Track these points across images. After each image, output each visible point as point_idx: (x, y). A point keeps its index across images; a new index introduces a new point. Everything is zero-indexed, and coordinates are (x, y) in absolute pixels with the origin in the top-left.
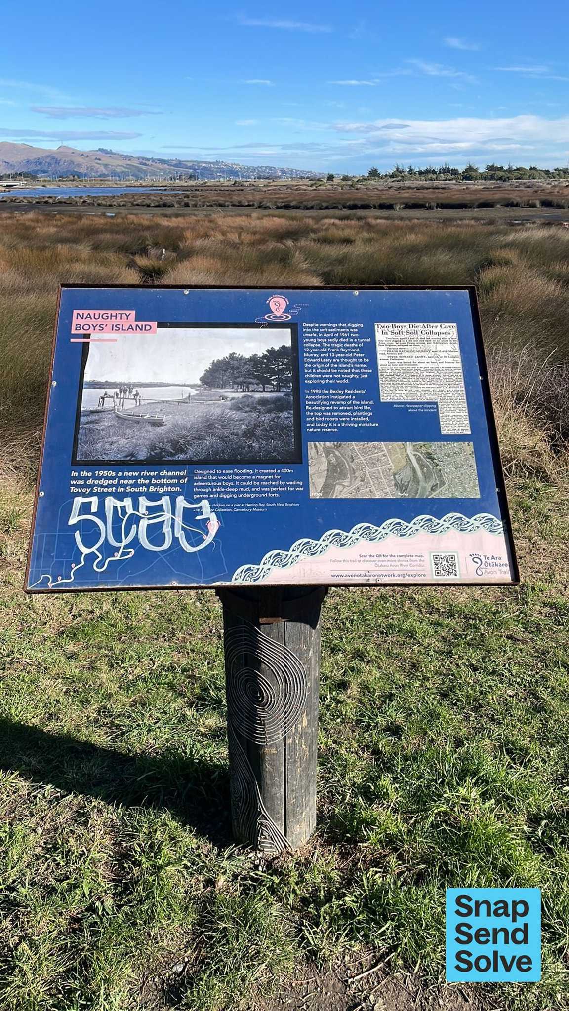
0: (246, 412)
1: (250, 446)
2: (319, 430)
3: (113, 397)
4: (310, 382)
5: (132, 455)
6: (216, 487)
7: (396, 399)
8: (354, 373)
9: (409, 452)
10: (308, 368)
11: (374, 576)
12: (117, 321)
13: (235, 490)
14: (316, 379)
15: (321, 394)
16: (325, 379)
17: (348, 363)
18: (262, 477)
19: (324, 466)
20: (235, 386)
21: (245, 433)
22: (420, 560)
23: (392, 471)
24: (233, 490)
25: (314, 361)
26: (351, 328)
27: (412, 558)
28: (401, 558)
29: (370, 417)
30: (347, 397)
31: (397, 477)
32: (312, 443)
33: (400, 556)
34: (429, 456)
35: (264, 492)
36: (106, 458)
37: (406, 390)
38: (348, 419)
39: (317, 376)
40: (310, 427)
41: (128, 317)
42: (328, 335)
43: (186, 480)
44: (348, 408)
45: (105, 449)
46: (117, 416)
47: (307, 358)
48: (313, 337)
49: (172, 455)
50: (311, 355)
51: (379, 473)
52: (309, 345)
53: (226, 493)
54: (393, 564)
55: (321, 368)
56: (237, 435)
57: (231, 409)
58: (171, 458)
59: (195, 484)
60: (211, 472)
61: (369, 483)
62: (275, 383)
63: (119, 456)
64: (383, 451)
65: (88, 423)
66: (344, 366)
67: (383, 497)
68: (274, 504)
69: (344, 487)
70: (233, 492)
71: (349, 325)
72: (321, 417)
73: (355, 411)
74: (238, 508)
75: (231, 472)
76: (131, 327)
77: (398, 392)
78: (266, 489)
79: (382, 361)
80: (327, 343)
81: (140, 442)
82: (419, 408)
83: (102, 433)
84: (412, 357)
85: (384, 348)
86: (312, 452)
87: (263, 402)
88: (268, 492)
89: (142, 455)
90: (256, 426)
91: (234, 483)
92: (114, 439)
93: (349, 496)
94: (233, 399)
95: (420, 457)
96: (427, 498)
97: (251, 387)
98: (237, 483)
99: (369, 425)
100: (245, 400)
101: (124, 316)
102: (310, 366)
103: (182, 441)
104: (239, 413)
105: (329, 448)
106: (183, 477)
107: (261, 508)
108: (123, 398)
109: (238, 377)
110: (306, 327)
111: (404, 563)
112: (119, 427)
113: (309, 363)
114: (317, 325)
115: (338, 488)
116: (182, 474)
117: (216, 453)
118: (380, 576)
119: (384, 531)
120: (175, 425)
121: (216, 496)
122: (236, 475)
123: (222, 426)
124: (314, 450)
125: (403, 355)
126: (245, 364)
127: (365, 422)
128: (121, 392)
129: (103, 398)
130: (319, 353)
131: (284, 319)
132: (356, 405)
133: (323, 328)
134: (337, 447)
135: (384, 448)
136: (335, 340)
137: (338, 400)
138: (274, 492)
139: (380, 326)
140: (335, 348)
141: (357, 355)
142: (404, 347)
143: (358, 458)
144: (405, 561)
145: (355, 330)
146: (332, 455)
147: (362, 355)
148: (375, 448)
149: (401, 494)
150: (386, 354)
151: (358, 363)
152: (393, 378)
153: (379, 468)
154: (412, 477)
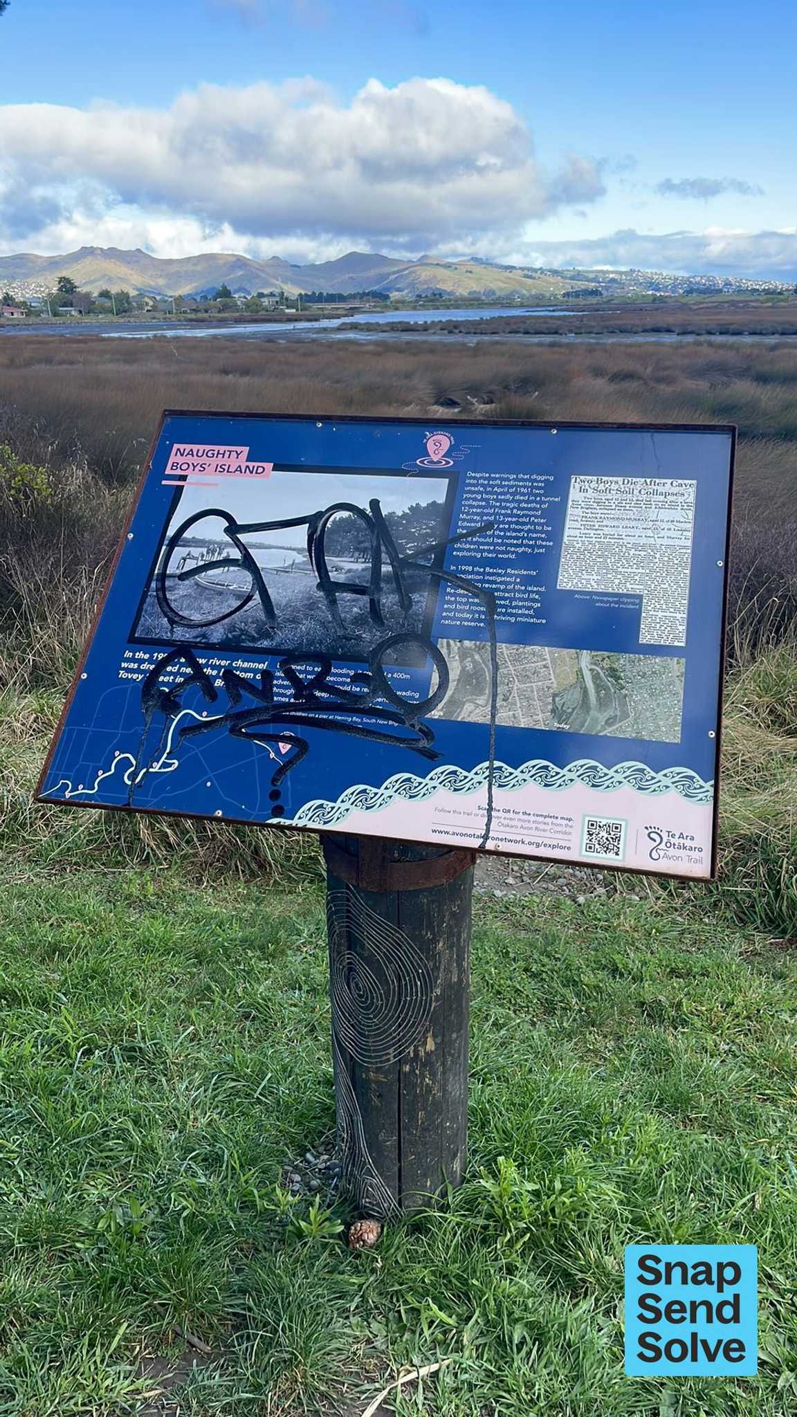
1: (359, 637)
2: (458, 623)
4: (460, 554)
5: (204, 636)
7: (580, 587)
8: (527, 546)
9: (583, 665)
11: (494, 839)
12: (226, 461)
14: (469, 550)
15: (471, 572)
16: (483, 551)
17: (520, 531)
19: (455, 673)
20: (357, 554)
21: (355, 618)
22: (566, 825)
23: (551, 691)
25: (471, 524)
26: (535, 480)
27: (555, 821)
28: (541, 819)
29: (535, 610)
30: (508, 579)
31: (557, 699)
32: (445, 640)
33: (537, 815)
34: (613, 673)
36: (172, 637)
37: (598, 574)
38: (504, 610)
39: (472, 547)
40: (447, 618)
41: (238, 455)
42: (499, 490)
44: (507, 595)
45: (172, 626)
47: (464, 520)
48: (478, 492)
49: (254, 640)
50: (469, 517)
51: (532, 691)
52: (470, 502)
54: (525, 825)
55: (480, 536)
56: (344, 620)
58: (251, 645)
59: (276, 682)
61: (514, 704)
62: (411, 553)
63: (188, 636)
64: (545, 659)
66: (514, 534)
67: (531, 726)
68: (373, 721)
69: (477, 706)
71: (534, 477)
72: (465, 604)
73: (515, 599)
76: (239, 469)
77: (585, 577)
79: (572, 530)
80: (497, 500)
82: (613, 602)
83: (174, 605)
84: (618, 527)
85: (578, 511)
87: (390, 578)
89: (217, 637)
92: (187, 613)
93: (481, 721)
95: (598, 673)
96: (596, 736)
100: (366, 573)
101: (233, 454)
103: (270, 623)
105: (467, 648)
106: (262, 672)
109: (362, 542)
110: (471, 478)
111: (542, 827)
112: (198, 597)
113: (462, 527)
114: (486, 475)
115: (468, 707)
116: (262, 665)
117: (311, 643)
118: (502, 840)
119: (521, 776)
123: (327, 606)
124: (445, 650)
125: (605, 523)
127: (527, 616)
130: (482, 514)
131: (442, 465)
132: (519, 591)
133: (495, 479)
134: (478, 649)
135: (547, 657)
136: (508, 496)
139: (578, 480)
140: (507, 508)
141: (536, 521)
142: (609, 512)
143: (506, 667)
144: (545, 823)
145: (540, 484)
146: (469, 659)
147: (542, 521)
148: (534, 655)
149: (558, 726)
150: (579, 520)
151: (535, 531)
152: (582, 556)
153: (533, 685)
154: (581, 702)
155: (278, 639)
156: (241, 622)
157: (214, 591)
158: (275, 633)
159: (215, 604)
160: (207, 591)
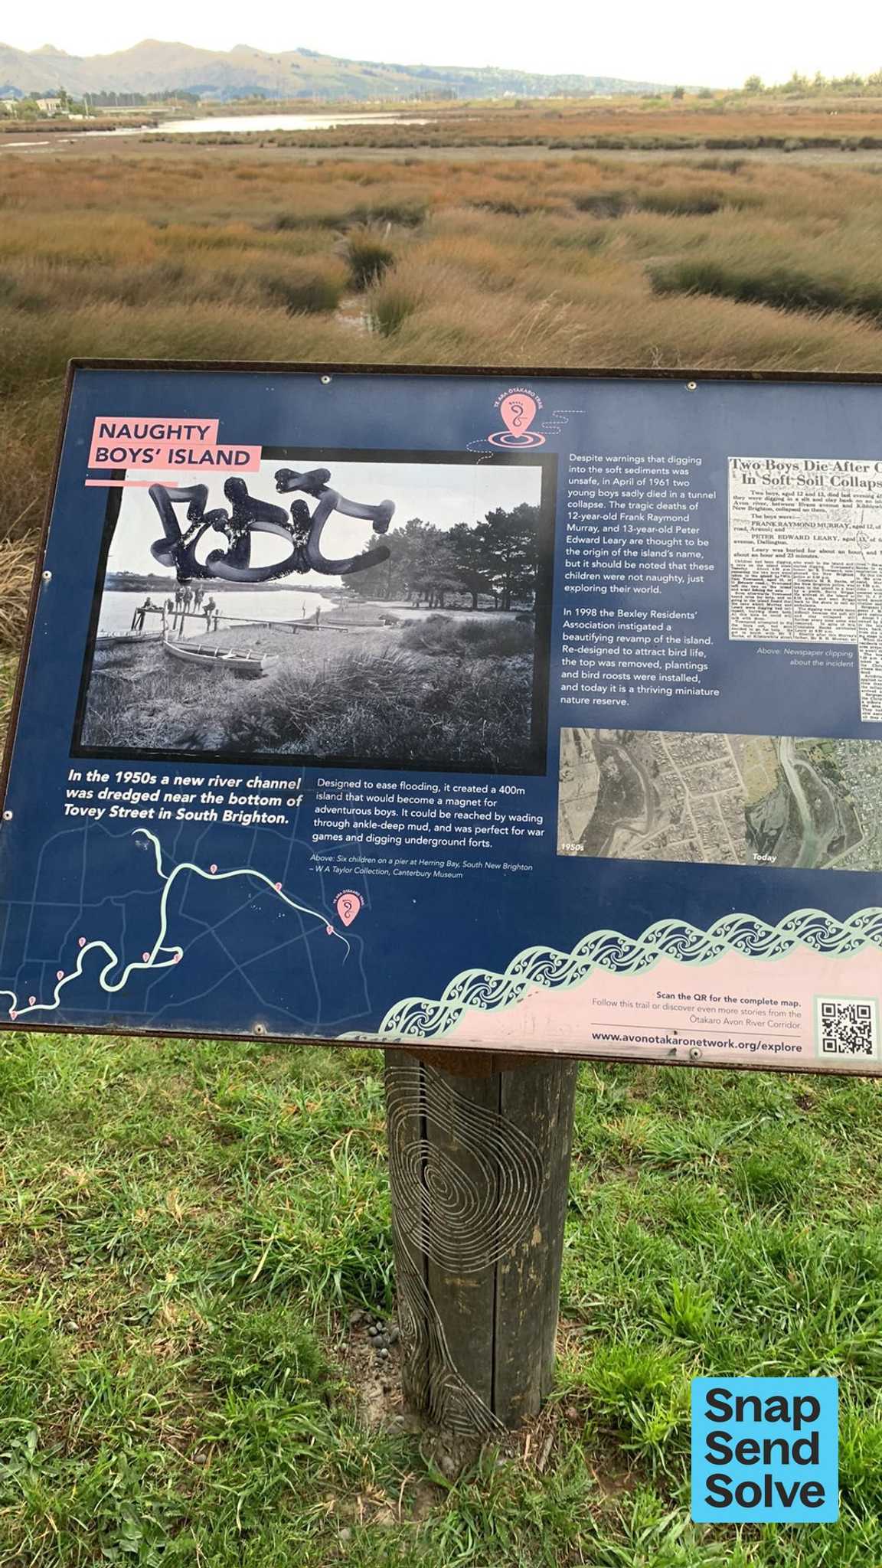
0: (434, 654)
1: (437, 731)
2: (587, 701)
3: (161, 610)
4: (576, 589)
5: (193, 739)
6: (361, 818)
7: (764, 636)
8: (674, 572)
9: (785, 762)
10: (573, 558)
11: (687, 1042)
12: (182, 443)
13: (400, 827)
14: (587, 583)
15: (598, 619)
16: (609, 583)
17: (662, 548)
18: (457, 802)
19: (592, 782)
20: (415, 595)
21: (428, 700)
22: (792, 1014)
23: (742, 803)
24: (395, 826)
25: (588, 541)
26: (674, 466)
27: (773, 1007)
28: (753, 1007)
29: (702, 675)
30: (654, 628)
31: (752, 816)
32: (570, 730)
33: (747, 1001)
34: (830, 771)
35: (460, 836)
36: (141, 744)
37: (787, 614)
38: (653, 678)
39: (592, 577)
40: (568, 694)
41: (203, 433)
42: (621, 483)
43: (299, 800)
44: (655, 653)
45: (138, 725)
46: (169, 654)
47: (574, 534)
48: (589, 487)
49: (275, 743)
50: (581, 529)
51: (713, 805)
52: (579, 504)
53: (379, 832)
54: (731, 1017)
55: (602, 559)
56: (411, 704)
57: (402, 646)
58: (271, 750)
59: (318, 810)
60: (351, 785)
61: (689, 827)
62: (499, 590)
63: (166, 740)
64: (726, 754)
65: (108, 665)
66: (653, 554)
67: (719, 860)
68: (479, 865)
69: (634, 833)
70: (394, 833)
71: (671, 460)
72: (594, 670)
73: (669, 659)
74: (404, 869)
75: (394, 786)
76: (207, 457)
77: (768, 619)
78: (465, 830)
79: (740, 547)
80: (620, 500)
81: (212, 711)
82: (816, 657)
83: (136, 689)
84: (807, 537)
85: (747, 514)
86: (567, 751)
87: (472, 632)
88: (467, 836)
89: (214, 739)
90: (454, 686)
91: (399, 812)
92: (159, 702)
93: (642, 855)
94: (408, 623)
95: (809, 772)
96: (818, 870)
97: (449, 598)
98: (405, 812)
99: (698, 692)
100: (434, 626)
101: (195, 432)
102: (577, 552)
103: (296, 713)
104: (418, 655)
105: (606, 741)
106: (293, 794)
107: (447, 870)
108: (183, 614)
109: (422, 575)
110: (576, 464)
111: (755, 1018)
112: (171, 677)
113: (575, 546)
114: (600, 459)
115: (620, 835)
116: (291, 785)
117: (365, 742)
118: (699, 1043)
119: (715, 942)
120: (284, 678)
121: (360, 838)
122: (405, 793)
123: (382, 682)
124: (572, 746)
125: (787, 532)
126: (439, 544)
127: (690, 685)
128: (178, 600)
129: (142, 612)
130: (600, 523)
131: (528, 445)
132: (673, 646)
133: (612, 465)
134: (624, 741)
135: (729, 749)
136: (636, 493)
137: (634, 633)
138: (480, 837)
139: (739, 464)
140: (636, 512)
141: (684, 531)
142: (791, 514)
143: (670, 769)
144: (759, 1013)
145: (682, 472)
146: (611, 758)
147: (693, 531)
148: (708, 746)
149: (760, 858)
150: (749, 528)
151: (684, 548)
152: (760, 587)
153: (714, 795)
154: (787, 819)
155: (311, 740)
156: (250, 715)
157: (198, 664)
158: (306, 731)
159: (203, 686)
160: (187, 665)
